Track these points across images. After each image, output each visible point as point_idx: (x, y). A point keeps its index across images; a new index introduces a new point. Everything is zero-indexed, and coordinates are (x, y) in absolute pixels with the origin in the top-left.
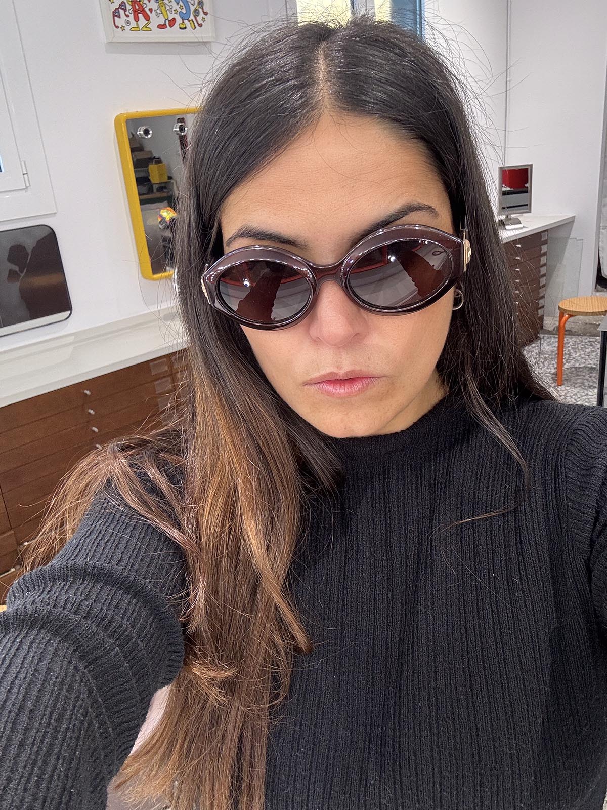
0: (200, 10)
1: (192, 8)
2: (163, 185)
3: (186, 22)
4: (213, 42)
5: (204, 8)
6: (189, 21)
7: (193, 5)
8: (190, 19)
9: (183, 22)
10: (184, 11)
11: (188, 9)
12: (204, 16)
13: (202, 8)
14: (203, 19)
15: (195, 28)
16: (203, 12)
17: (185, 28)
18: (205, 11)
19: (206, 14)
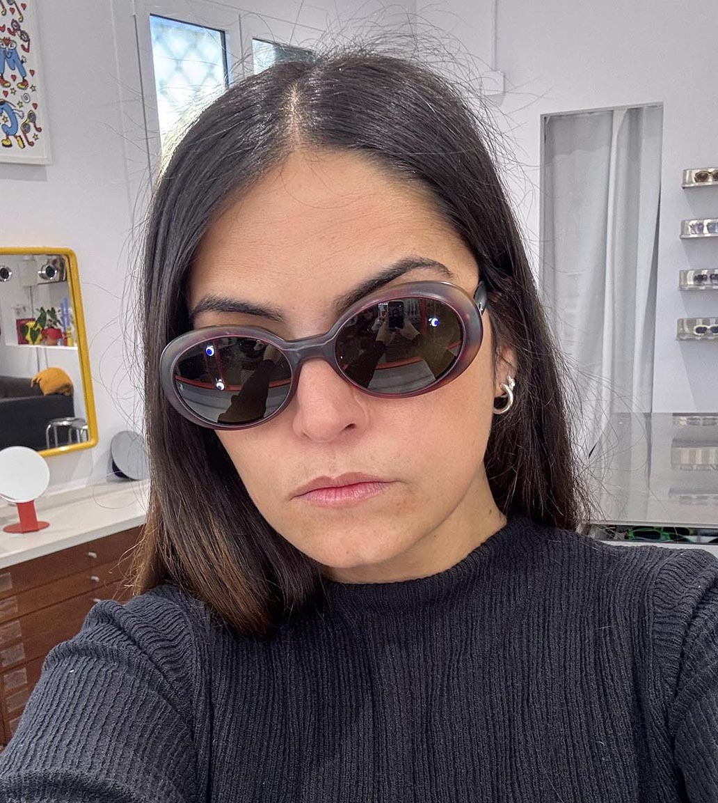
0: (32, 124)
1: (21, 122)
3: (11, 138)
4: (49, 165)
5: (37, 122)
6: (16, 137)
7: (22, 117)
8: (17, 134)
9: (8, 138)
10: (9, 124)
11: (15, 123)
12: (37, 133)
13: (34, 123)
14: (36, 137)
15: (24, 146)
16: (35, 126)
17: (11, 146)
18: (38, 127)
19: (39, 130)
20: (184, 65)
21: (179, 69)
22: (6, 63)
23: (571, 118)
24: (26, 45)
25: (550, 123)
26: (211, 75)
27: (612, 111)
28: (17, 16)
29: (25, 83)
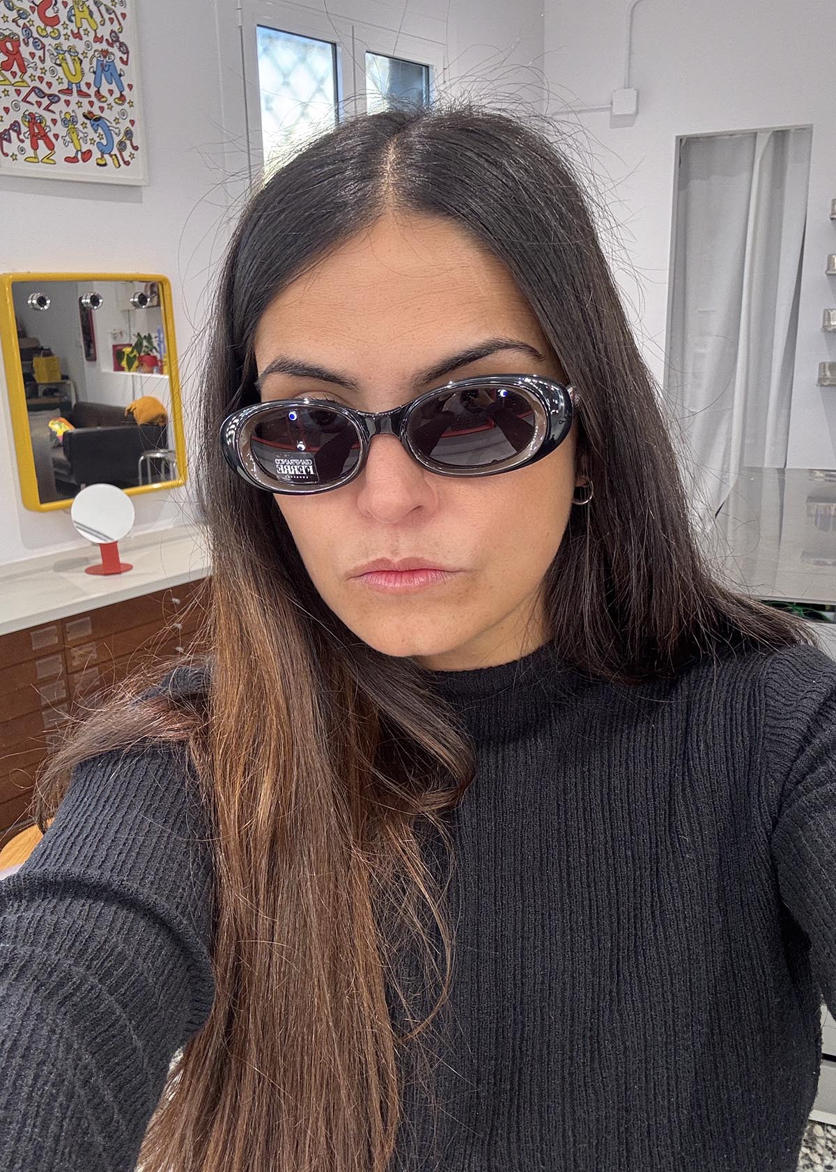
0: (128, 142)
1: (116, 139)
2: (54, 387)
3: (106, 156)
4: (145, 186)
5: (133, 140)
6: (111, 156)
7: (118, 135)
8: (112, 153)
9: (103, 157)
10: (104, 142)
11: (110, 140)
12: (133, 152)
13: (131, 141)
14: (132, 156)
15: (120, 166)
16: (132, 145)
17: (105, 165)
18: (135, 145)
19: (136, 148)
20: (292, 80)
21: (286, 84)
22: (103, 77)
23: (709, 140)
24: (125, 57)
25: (686, 146)
26: (320, 90)
27: (756, 133)
28: (116, 27)
29: (122, 98)
